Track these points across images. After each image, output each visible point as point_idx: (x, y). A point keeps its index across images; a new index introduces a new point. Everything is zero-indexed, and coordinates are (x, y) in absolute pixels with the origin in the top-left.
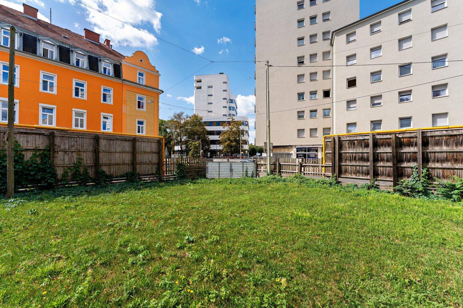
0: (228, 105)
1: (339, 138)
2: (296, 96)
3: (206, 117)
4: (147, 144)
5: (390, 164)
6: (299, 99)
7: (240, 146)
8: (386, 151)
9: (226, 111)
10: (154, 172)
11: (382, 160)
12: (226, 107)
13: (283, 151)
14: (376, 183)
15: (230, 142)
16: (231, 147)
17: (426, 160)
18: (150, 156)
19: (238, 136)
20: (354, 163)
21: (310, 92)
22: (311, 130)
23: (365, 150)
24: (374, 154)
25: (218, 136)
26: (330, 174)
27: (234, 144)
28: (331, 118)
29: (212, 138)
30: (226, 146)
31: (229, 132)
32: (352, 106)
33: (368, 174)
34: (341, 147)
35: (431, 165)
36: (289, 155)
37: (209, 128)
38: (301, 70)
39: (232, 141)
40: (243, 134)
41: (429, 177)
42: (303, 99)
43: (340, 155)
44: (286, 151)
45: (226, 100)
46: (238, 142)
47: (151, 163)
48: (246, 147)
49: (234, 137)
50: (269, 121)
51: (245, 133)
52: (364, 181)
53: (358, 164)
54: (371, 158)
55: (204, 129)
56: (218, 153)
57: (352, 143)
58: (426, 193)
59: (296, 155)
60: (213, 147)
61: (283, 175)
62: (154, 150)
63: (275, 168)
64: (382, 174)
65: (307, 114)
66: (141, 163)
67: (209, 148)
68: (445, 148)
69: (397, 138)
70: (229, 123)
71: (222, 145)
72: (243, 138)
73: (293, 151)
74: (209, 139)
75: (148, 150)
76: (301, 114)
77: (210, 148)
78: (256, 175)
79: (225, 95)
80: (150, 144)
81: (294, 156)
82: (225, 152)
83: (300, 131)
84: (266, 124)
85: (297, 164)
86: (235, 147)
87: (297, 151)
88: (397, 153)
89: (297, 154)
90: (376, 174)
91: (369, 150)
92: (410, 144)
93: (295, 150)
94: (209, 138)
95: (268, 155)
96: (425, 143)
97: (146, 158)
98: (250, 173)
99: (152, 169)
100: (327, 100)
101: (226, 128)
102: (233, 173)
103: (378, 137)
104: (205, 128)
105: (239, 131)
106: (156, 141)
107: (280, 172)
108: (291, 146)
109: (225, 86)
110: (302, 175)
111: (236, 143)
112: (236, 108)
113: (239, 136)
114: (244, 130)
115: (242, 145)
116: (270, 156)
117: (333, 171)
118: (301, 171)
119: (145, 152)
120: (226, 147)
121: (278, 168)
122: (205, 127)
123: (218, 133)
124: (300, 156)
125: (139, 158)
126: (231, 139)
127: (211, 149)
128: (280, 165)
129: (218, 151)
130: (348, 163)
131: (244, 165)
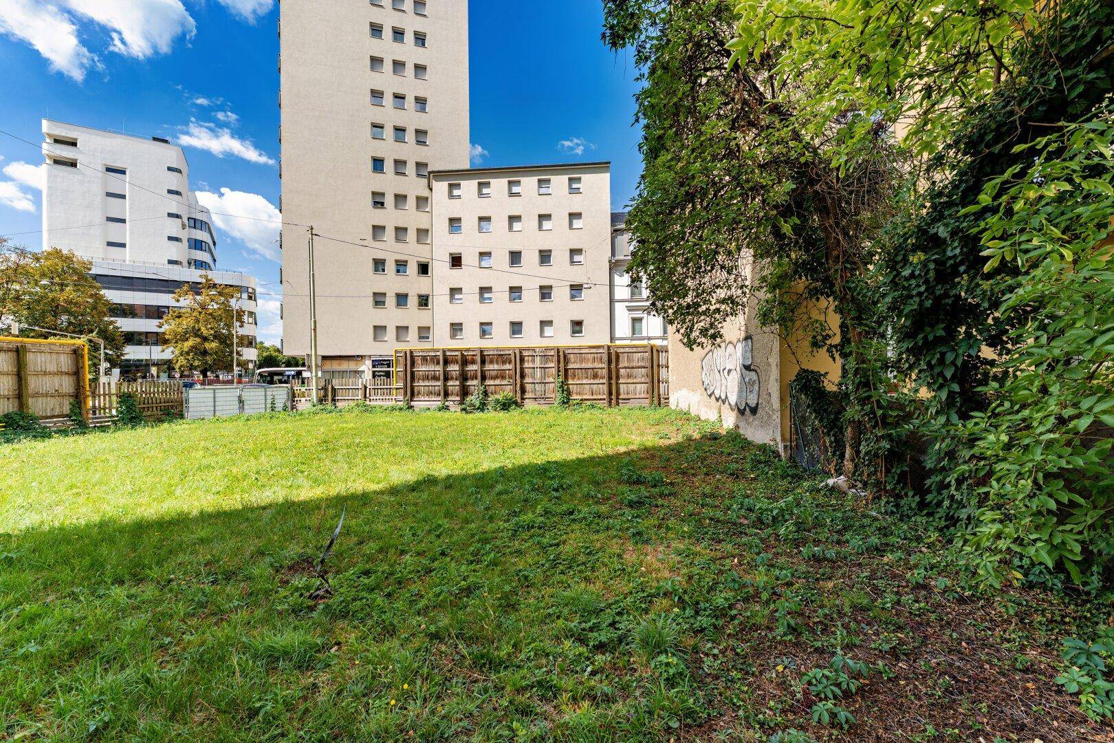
0: (184, 235)
1: (411, 352)
2: (371, 265)
3: (102, 262)
4: (48, 356)
5: (458, 383)
6: (376, 270)
7: (232, 352)
8: (454, 368)
9: (179, 251)
10: (66, 410)
11: (452, 379)
12: (177, 239)
13: (345, 366)
14: (447, 403)
15: (198, 340)
16: (205, 353)
17: (484, 378)
18: (56, 380)
19: (226, 325)
20: (427, 383)
21: (396, 261)
22: (398, 328)
23: (437, 368)
24: (445, 371)
25: (156, 322)
26: (401, 398)
27: (213, 345)
28: (431, 312)
29: (126, 324)
30: (186, 350)
31: (195, 314)
32: (457, 296)
33: (439, 395)
34: (413, 364)
35: (488, 382)
36: (357, 373)
37: (114, 296)
38: (379, 217)
39: (205, 339)
40: (242, 322)
41: (486, 394)
42: (384, 270)
43: (412, 373)
44: (351, 366)
45: (179, 220)
46: (225, 340)
47: (58, 394)
48: (250, 354)
49: (212, 328)
50: (315, 322)
51: (245, 318)
52: (436, 402)
53: (430, 384)
54: (442, 377)
55: (97, 297)
56: (154, 370)
57: (424, 359)
58: (482, 410)
59: (371, 373)
60: (133, 353)
61: (338, 404)
62: (65, 369)
63: (326, 395)
64: (452, 394)
65: (391, 301)
66: (37, 395)
67: (118, 356)
68: (496, 367)
69: (462, 355)
70: (195, 288)
71: (172, 349)
72: (241, 332)
73: (366, 367)
74: (118, 328)
75: (52, 368)
76: (379, 299)
77: (122, 355)
78: (292, 409)
79: (173, 205)
80: (54, 356)
81: (368, 376)
82: (181, 366)
83: (379, 330)
84: (309, 324)
85: (360, 386)
86: (216, 353)
87: (374, 366)
88: (463, 370)
89: (374, 372)
90: (446, 394)
91: (440, 368)
92: (473, 362)
93: (369, 363)
94: (118, 325)
95: (314, 374)
96: (483, 362)
97: (49, 384)
98: (279, 405)
99: (61, 405)
100: (423, 279)
101: (186, 302)
102: (246, 407)
103: (448, 353)
104: (102, 296)
105: (228, 311)
106: (68, 350)
107: (333, 400)
108: (362, 357)
109: (174, 181)
110: (368, 403)
111: (221, 343)
112: (212, 245)
113: (229, 326)
114: (244, 312)
115: (239, 349)
116: (316, 376)
117: (405, 394)
118: (365, 397)
119: (45, 373)
120: (188, 353)
121: (330, 394)
122: (102, 292)
123: (156, 312)
124: (380, 376)
125: (33, 383)
126: (204, 332)
127: (126, 357)
128: (334, 390)
129: (154, 365)
130: (421, 383)
131: (268, 393)
